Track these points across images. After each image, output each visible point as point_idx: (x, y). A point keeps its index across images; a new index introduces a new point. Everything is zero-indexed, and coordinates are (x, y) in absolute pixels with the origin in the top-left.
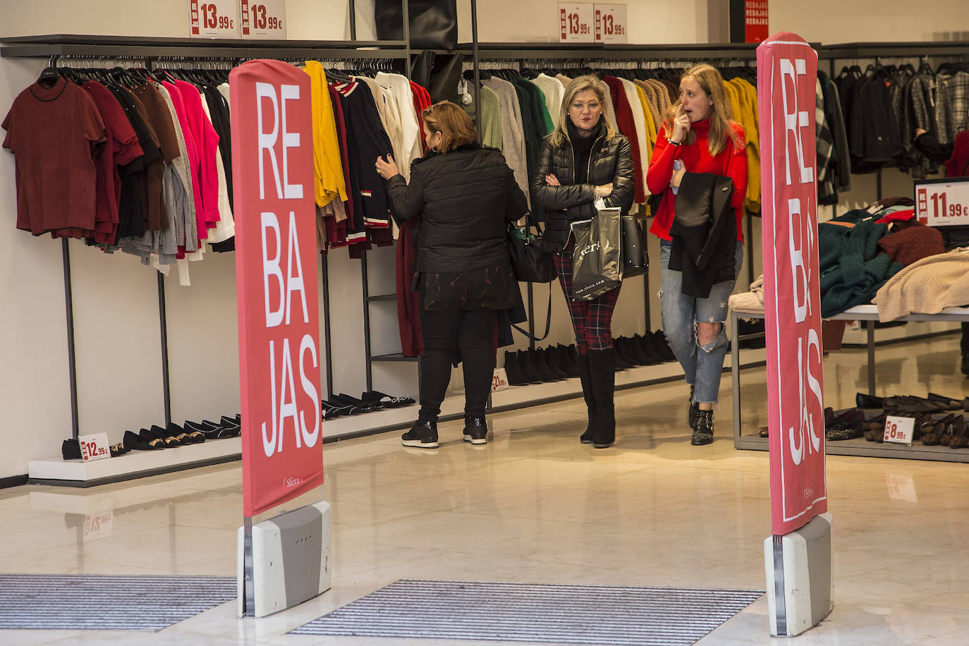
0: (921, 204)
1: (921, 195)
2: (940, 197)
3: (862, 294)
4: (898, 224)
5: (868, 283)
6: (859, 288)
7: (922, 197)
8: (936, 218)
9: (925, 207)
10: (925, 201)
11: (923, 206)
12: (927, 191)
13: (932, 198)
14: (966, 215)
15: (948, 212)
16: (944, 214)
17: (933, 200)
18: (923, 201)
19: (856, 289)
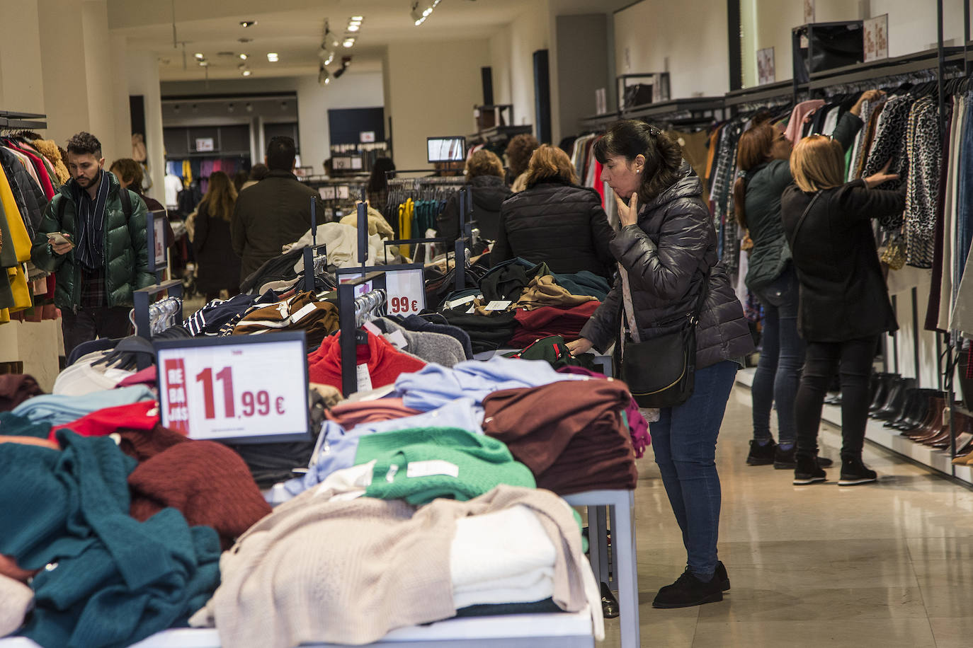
0: (173, 391)
1: (172, 372)
2: (219, 376)
3: (170, 607)
4: (130, 436)
5: (179, 580)
6: (161, 593)
7: (175, 376)
8: (211, 421)
9: (181, 399)
10: (184, 385)
11: (177, 396)
12: (188, 365)
13: (199, 377)
14: (283, 412)
15: (239, 407)
16: (230, 412)
17: (201, 383)
18: (176, 386)
19: (155, 596)
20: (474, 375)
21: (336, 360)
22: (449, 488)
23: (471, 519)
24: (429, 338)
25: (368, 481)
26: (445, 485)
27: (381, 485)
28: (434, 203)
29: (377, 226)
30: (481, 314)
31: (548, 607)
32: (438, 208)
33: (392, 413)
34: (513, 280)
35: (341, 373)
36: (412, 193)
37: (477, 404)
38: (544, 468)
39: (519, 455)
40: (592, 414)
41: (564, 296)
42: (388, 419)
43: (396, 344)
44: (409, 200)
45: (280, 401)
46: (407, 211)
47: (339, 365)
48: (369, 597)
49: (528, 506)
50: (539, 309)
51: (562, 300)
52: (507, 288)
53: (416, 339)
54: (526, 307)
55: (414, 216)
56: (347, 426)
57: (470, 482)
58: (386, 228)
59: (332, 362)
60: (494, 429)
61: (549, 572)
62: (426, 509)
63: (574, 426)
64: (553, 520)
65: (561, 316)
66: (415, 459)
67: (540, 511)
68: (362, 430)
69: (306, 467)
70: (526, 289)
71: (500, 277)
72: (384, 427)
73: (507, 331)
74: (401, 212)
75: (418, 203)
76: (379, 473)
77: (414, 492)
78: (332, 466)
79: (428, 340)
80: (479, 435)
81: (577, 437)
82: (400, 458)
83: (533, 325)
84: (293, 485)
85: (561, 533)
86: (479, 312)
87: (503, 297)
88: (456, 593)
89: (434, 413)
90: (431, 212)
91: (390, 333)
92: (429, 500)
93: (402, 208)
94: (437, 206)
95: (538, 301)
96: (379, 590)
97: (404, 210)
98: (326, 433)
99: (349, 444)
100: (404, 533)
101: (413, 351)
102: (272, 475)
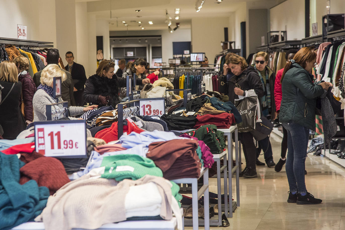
0: (40, 139)
1: (40, 133)
2: (56, 134)
3: (28, 214)
4: (24, 155)
5: (32, 205)
6: (25, 209)
7: (41, 134)
8: (53, 150)
9: (43, 142)
10: (43, 137)
11: (41, 141)
12: (45, 130)
13: (49, 135)
14: (77, 148)
15: (62, 145)
16: (59, 147)
17: (50, 137)
18: (41, 138)
19: (23, 210)
20: (147, 136)
21: (116, 130)
22: (130, 176)
23: (136, 186)
24: (151, 124)
25: (103, 172)
26: (128, 175)
27: (107, 174)
28: (192, 77)
29: (167, 84)
30: (185, 116)
31: (158, 218)
32: (194, 79)
33: (117, 149)
34: (197, 105)
35: (117, 135)
36: (184, 73)
37: (147, 147)
38: (166, 170)
39: (158, 165)
40: (184, 151)
41: (214, 111)
42: (116, 151)
43: (138, 126)
44: (183, 75)
45: (76, 144)
46: (182, 79)
47: (117, 133)
48: (97, 212)
49: (154, 183)
50: (205, 115)
51: (213, 112)
52: (195, 107)
53: (147, 124)
54: (200, 114)
55: (185, 81)
56: (101, 153)
57: (137, 174)
58: (171, 85)
59: (115, 131)
60: (150, 156)
61: (159, 206)
62: (121, 183)
63: (177, 155)
64: (162, 188)
65: (213, 118)
66: (120, 165)
67: (158, 184)
68: (106, 155)
69: (85, 167)
70: (202, 108)
71: (193, 103)
72: (113, 154)
73: (193, 123)
74: (180, 79)
75: (186, 76)
76: (107, 170)
77: (118, 177)
78: (93, 167)
79: (151, 125)
80: (144, 157)
81: (178, 159)
82: (114, 165)
83: (203, 121)
84: (80, 173)
85: (164, 192)
86: (184, 116)
87: (193, 110)
88: (126, 212)
89: (130, 149)
90: (191, 80)
91: (137, 122)
92: (122, 180)
93: (180, 78)
94: (193, 77)
95: (205, 112)
96: (100, 210)
97: (181, 79)
98: (93, 155)
99: (100, 159)
100: (112, 191)
101: (146, 128)
102: (73, 170)
